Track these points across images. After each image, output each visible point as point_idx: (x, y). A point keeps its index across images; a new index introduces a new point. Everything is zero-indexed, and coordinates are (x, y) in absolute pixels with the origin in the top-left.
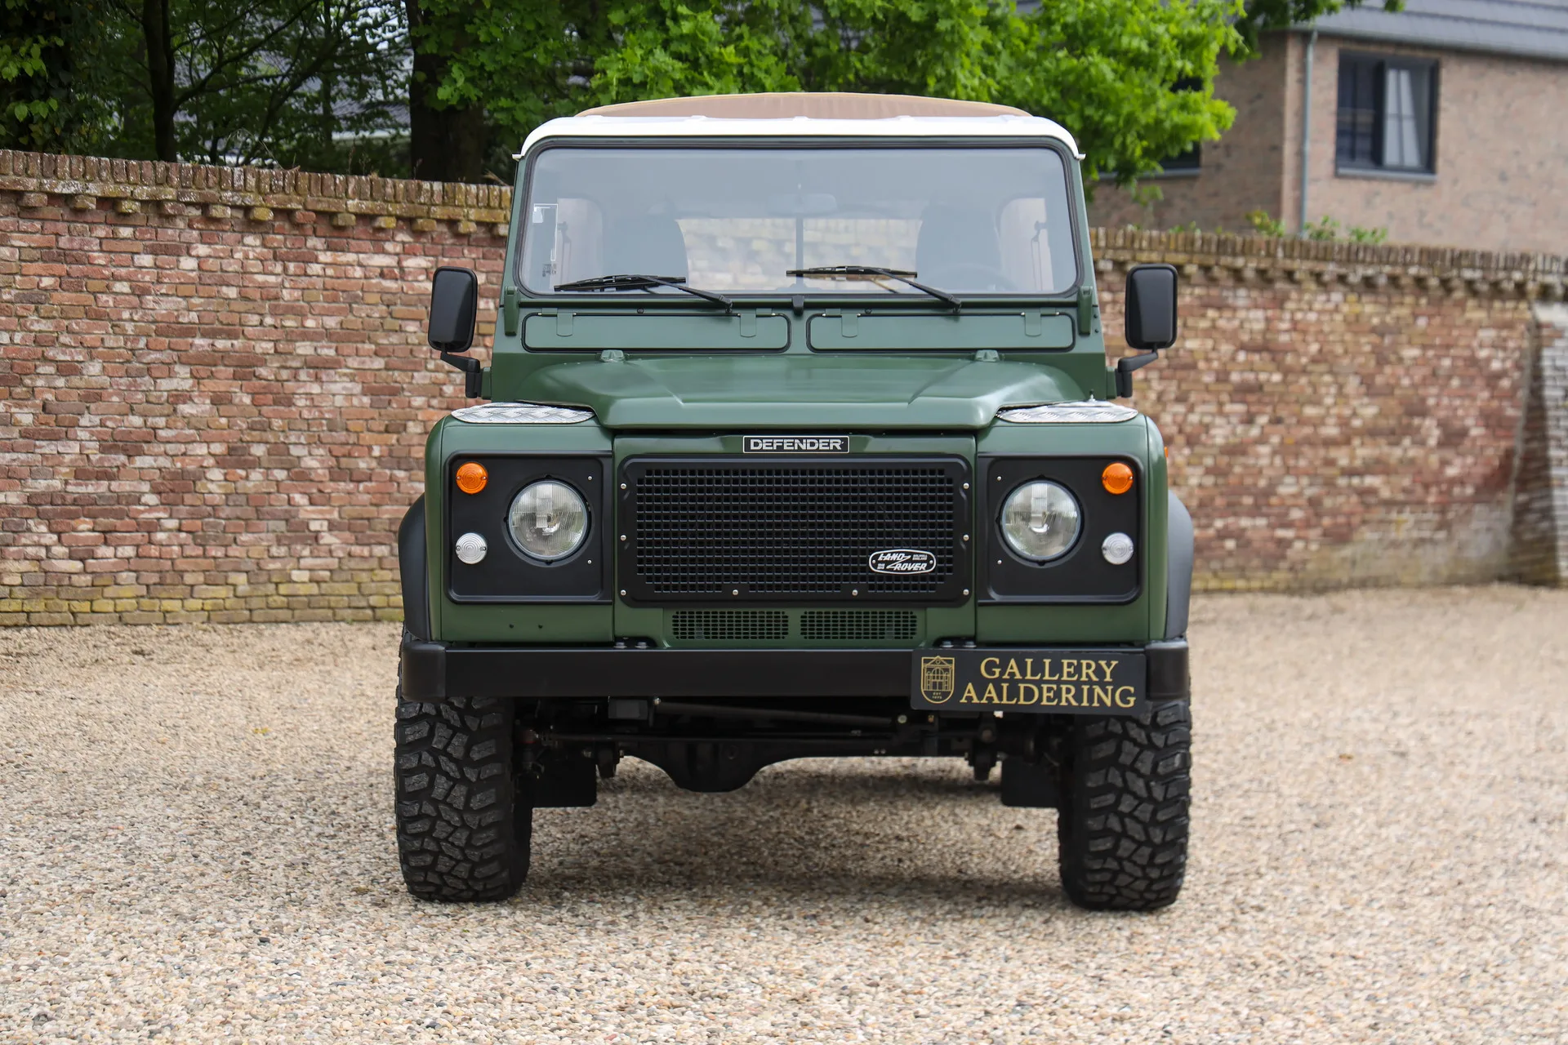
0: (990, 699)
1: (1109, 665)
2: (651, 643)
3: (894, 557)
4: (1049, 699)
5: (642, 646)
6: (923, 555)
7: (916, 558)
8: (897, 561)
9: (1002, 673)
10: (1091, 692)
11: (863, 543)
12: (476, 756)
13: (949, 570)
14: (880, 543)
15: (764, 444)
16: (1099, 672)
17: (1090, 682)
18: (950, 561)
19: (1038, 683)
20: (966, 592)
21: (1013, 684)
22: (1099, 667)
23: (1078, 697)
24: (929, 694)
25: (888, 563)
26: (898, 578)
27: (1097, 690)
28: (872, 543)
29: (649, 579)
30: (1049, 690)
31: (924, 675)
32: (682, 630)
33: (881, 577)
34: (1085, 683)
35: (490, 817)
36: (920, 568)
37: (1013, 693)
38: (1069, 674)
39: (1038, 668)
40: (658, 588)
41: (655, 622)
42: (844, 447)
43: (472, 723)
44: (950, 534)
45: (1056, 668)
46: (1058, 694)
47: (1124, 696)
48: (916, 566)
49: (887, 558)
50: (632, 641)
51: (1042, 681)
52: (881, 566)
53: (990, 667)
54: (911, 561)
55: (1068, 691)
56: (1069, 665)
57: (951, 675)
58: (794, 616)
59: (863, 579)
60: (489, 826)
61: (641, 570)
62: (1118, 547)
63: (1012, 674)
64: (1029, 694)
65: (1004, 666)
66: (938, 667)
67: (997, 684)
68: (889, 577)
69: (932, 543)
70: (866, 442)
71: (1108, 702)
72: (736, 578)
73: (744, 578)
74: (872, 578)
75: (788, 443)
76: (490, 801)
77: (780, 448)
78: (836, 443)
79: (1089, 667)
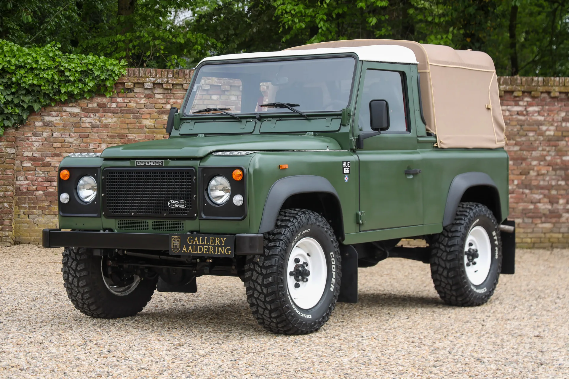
0: (190, 251)
1: (223, 239)
2: (111, 230)
3: (175, 202)
4: (206, 251)
5: (107, 232)
6: (183, 202)
7: (181, 203)
8: (176, 204)
9: (193, 242)
10: (218, 249)
11: (167, 197)
12: (79, 269)
13: (191, 207)
14: (172, 197)
15: (141, 163)
16: (221, 242)
17: (218, 245)
18: (191, 204)
19: (203, 246)
20: (195, 215)
21: (196, 245)
22: (220, 240)
23: (214, 251)
24: (174, 249)
25: (173, 204)
26: (177, 210)
27: (220, 248)
28: (169, 197)
29: (110, 209)
30: (206, 248)
31: (173, 242)
32: (120, 227)
33: (172, 209)
34: (216, 246)
35: (86, 290)
36: (182, 206)
37: (196, 249)
38: (212, 243)
39: (203, 241)
40: (113, 212)
41: (112, 223)
42: (162, 164)
43: (78, 258)
44: (190, 195)
45: (208, 241)
46: (208, 250)
47: (228, 250)
48: (181, 206)
49: (173, 202)
50: (104, 230)
51: (204, 245)
52: (171, 205)
53: (190, 239)
54: (179, 204)
55: (211, 248)
56: (212, 239)
57: (179, 243)
58: (150, 222)
59: (167, 210)
60: (87, 292)
61: (108, 206)
62: (238, 200)
63: (196, 242)
64: (201, 249)
65: (194, 240)
66: (176, 240)
67: (192, 245)
68: (174, 209)
69: (186, 197)
70: (168, 163)
71: (223, 253)
72: (133, 209)
73: (135, 209)
74: (170, 210)
75: (147, 163)
76: (84, 284)
77: (145, 165)
78: (160, 163)
79: (218, 240)
